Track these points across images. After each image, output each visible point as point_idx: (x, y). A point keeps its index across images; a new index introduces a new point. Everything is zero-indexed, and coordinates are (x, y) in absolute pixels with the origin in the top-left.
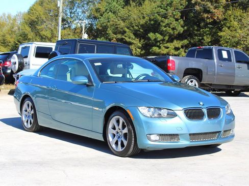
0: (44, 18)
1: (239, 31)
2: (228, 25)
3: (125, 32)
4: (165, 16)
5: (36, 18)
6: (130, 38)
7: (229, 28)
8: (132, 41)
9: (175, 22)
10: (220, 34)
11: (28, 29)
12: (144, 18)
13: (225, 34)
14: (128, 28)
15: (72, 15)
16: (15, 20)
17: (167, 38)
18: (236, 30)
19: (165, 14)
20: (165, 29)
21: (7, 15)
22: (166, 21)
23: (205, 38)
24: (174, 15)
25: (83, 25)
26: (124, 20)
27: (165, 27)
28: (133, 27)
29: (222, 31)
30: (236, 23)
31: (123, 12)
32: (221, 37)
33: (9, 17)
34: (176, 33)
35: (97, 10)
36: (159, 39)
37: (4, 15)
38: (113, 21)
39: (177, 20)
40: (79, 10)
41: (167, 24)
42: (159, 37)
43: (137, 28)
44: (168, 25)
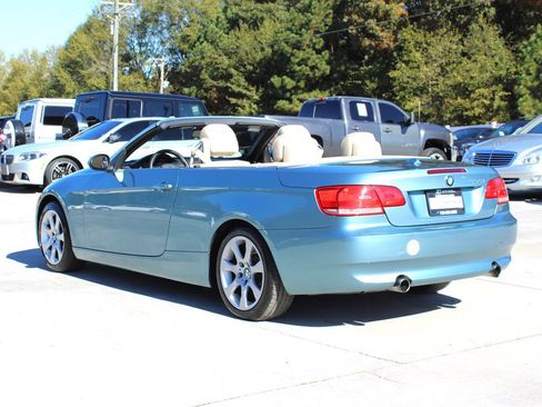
0: (93, 56)
1: (424, 68)
2: (406, 58)
3: (231, 76)
4: (297, 46)
5: (79, 56)
6: (239, 86)
7: (407, 63)
8: (244, 92)
9: (315, 56)
10: (392, 74)
11: (65, 77)
12: (263, 49)
13: (400, 73)
14: (236, 69)
15: (143, 49)
16: (44, 60)
17: (302, 84)
18: (418, 67)
19: (299, 42)
20: (298, 68)
21: (30, 53)
22: (301, 54)
23: (368, 82)
24: (314, 44)
25: (162, 66)
26: (228, 55)
27: (299, 64)
28: (244, 66)
29: (395, 69)
30: (418, 55)
31: (227, 41)
32: (394, 79)
33: (34, 55)
34: (318, 74)
35: (185, 39)
36: (289, 87)
37: (26, 51)
38: (210, 57)
39: (319, 52)
40: (156, 40)
41: (303, 60)
42: (290, 83)
43: (251, 68)
44: (303, 62)
